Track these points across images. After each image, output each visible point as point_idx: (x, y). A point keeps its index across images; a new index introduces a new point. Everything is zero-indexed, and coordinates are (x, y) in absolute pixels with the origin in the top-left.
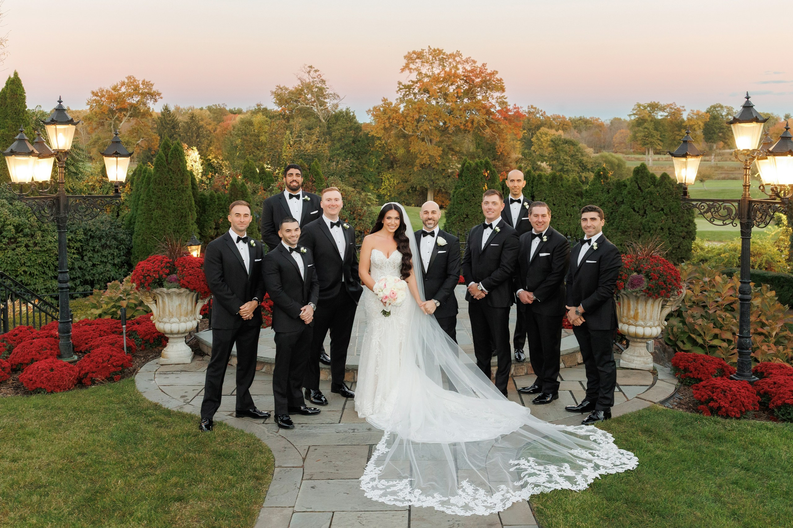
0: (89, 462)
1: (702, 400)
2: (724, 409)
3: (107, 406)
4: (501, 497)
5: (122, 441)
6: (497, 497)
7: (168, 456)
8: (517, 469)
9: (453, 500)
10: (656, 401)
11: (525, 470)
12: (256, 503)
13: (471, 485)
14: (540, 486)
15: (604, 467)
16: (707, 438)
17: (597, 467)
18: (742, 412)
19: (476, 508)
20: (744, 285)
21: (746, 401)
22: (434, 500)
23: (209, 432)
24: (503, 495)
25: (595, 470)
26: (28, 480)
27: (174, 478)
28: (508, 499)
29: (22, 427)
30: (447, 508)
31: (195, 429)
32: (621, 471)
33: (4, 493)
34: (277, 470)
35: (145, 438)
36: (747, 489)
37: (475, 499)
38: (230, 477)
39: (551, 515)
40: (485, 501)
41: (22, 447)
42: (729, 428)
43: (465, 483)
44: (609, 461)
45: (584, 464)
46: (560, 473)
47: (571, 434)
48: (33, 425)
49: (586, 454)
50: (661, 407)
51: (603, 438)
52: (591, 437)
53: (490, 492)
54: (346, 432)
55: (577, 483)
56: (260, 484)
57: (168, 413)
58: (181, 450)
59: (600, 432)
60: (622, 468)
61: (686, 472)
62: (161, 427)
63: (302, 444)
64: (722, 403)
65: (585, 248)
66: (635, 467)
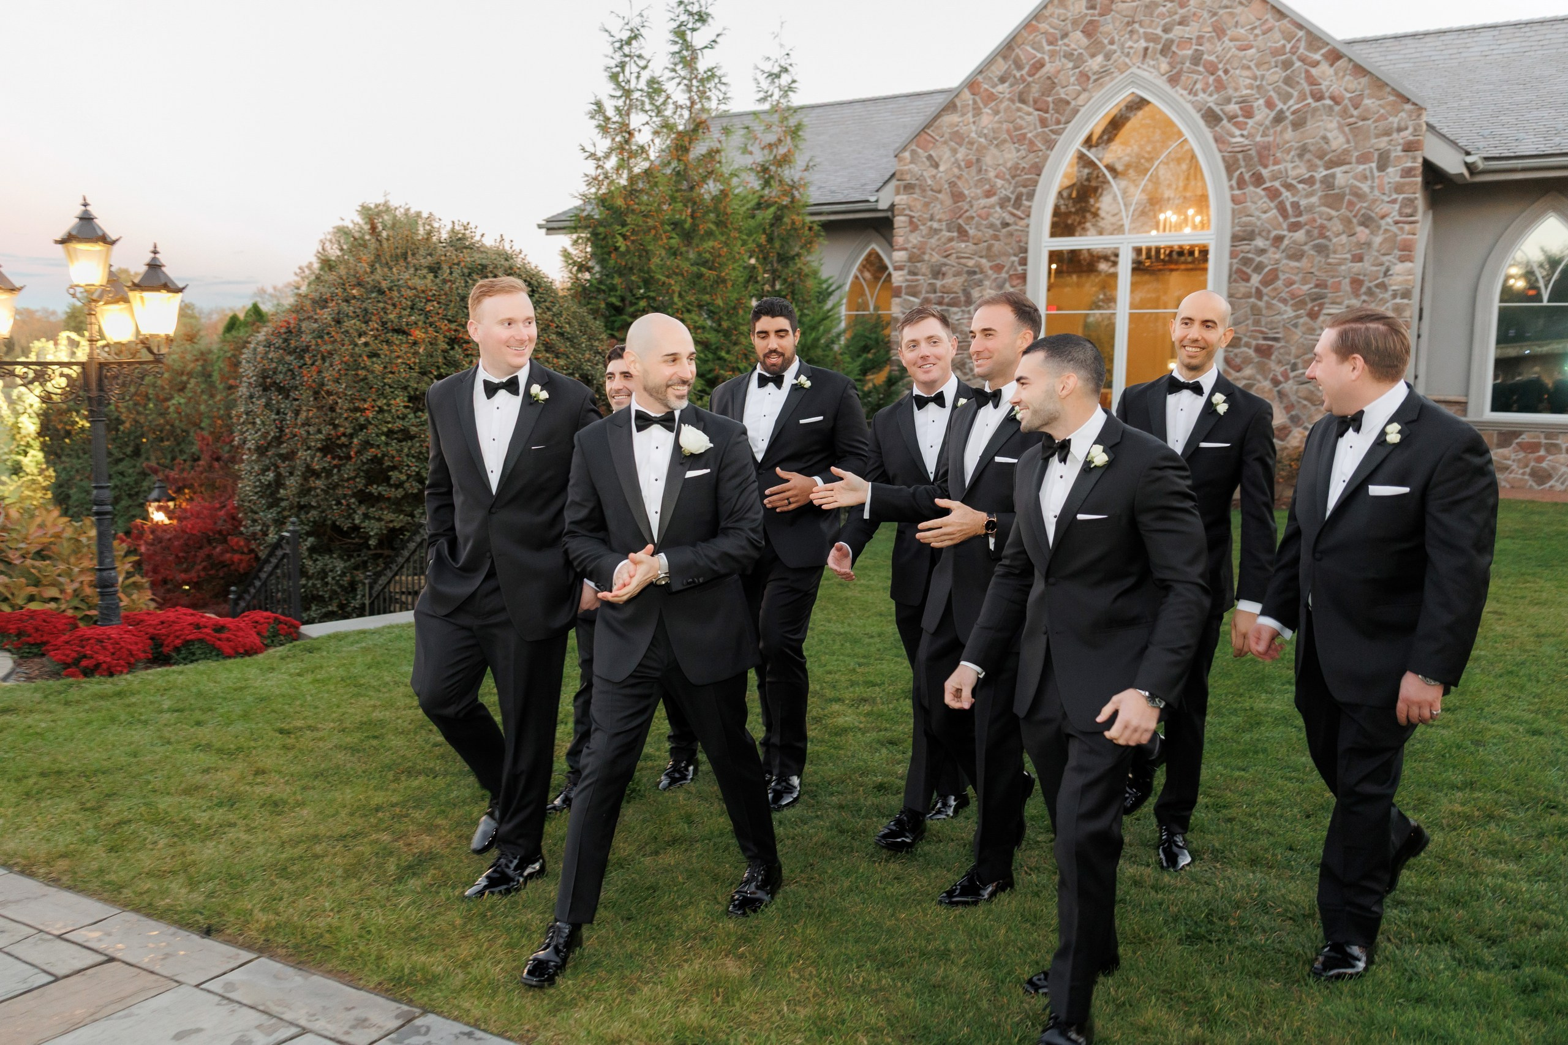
1: (69, 660)
2: (105, 665)
20: (102, 491)
21: (134, 648)
50: (7, 683)
64: (101, 658)
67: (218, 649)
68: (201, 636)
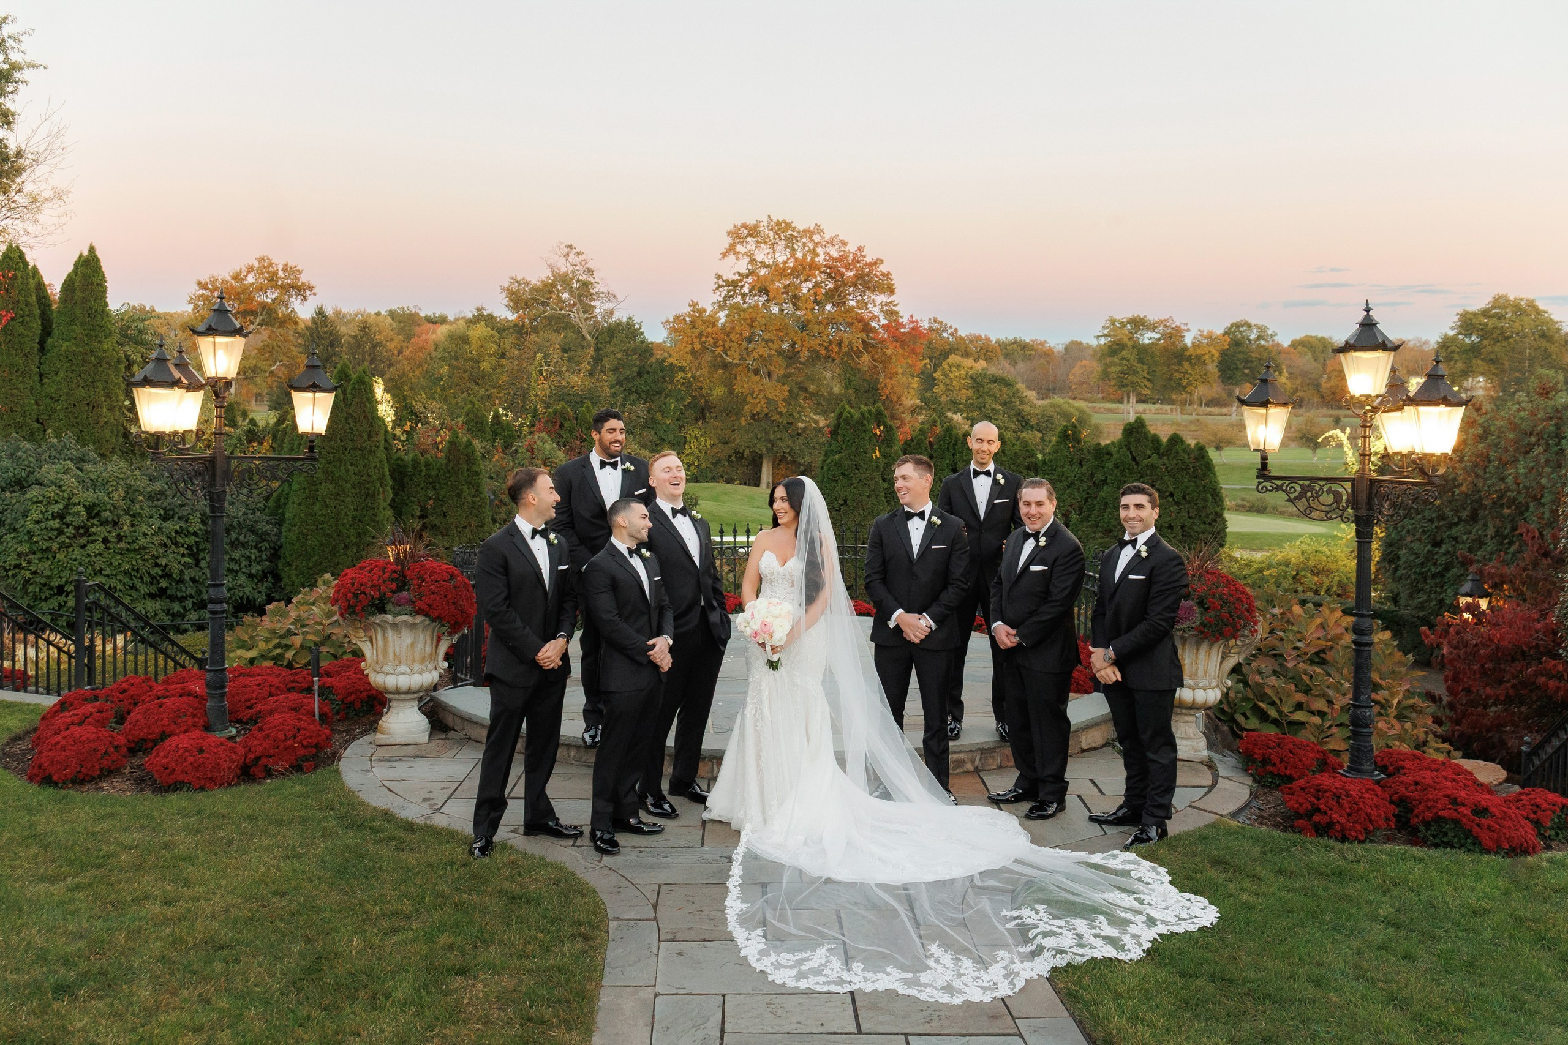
0: (294, 906)
1: (1301, 811)
2: (1338, 827)
3: (303, 814)
4: (1003, 972)
5: (342, 872)
6: (996, 972)
7: (427, 899)
8: (1017, 925)
9: (924, 978)
10: (1223, 813)
11: (1035, 926)
12: (590, 979)
13: (946, 951)
14: (1066, 952)
15: (1163, 922)
16: (1320, 874)
17: (1151, 921)
18: (1368, 832)
19: (966, 989)
20: (1362, 620)
21: (1374, 812)
22: (891, 978)
23: (486, 860)
24: (1005, 968)
25: (1149, 927)
26: (200, 936)
27: (445, 936)
28: (1017, 974)
29: (166, 846)
30: (919, 991)
31: (461, 854)
32: (1193, 928)
33: (164, 957)
34: (613, 924)
35: (380, 869)
36: (1404, 958)
37: (960, 975)
38: (541, 935)
39: (1095, 1000)
40: (978, 978)
41: (175, 881)
42: (1351, 858)
43: (934, 948)
44: (1169, 912)
45: (1129, 916)
46: (1093, 931)
47: (1095, 866)
48: (186, 843)
49: (1128, 901)
50: (1234, 823)
51: (1153, 874)
52: (1133, 874)
53: (983, 964)
54: (715, 861)
55: (1126, 948)
56: (591, 947)
57: (409, 827)
58: (447, 891)
59: (1147, 864)
60: (1193, 923)
61: (1300, 930)
62: (403, 850)
63: (648, 881)
64: (1336, 817)
65: (1127, 554)
66: (1215, 921)
67: (1476, 838)
68: (1455, 815)
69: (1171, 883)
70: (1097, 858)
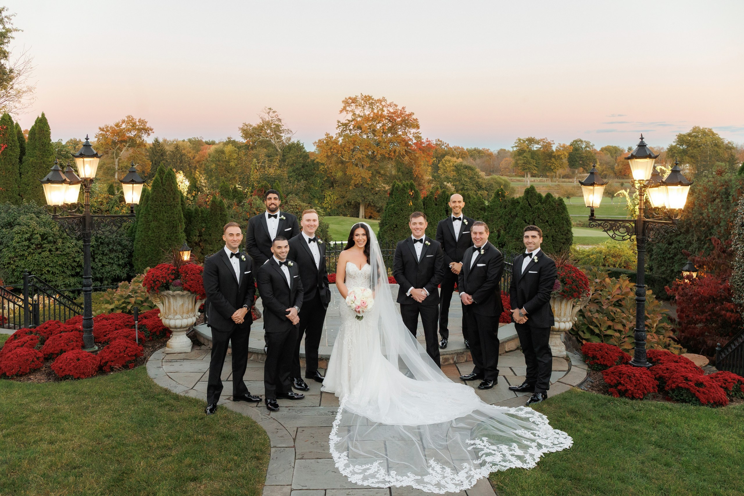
0: (114, 444)
1: (612, 384)
2: (630, 392)
3: (125, 392)
4: (466, 475)
5: (140, 423)
6: (462, 475)
7: (181, 438)
8: (473, 448)
9: (426, 479)
10: (574, 385)
11: (482, 450)
12: (259, 482)
13: (438, 463)
14: (497, 465)
15: (546, 446)
16: (622, 418)
17: (540, 446)
18: (644, 394)
19: (447, 485)
20: (640, 289)
21: (647, 385)
22: (410, 479)
23: (212, 416)
24: (467, 473)
25: (539, 449)
26: (64, 462)
27: (188, 459)
28: (473, 477)
29: (56, 411)
30: (424, 487)
31: (200, 412)
32: (560, 449)
33: (44, 474)
34: (273, 450)
35: (160, 422)
36: (665, 465)
37: (444, 477)
38: (236, 458)
39: (512, 492)
40: (453, 479)
41: (57, 430)
42: (637, 408)
43: (432, 462)
44: (548, 440)
45: (528, 443)
46: (511, 452)
48: (65, 409)
49: (528, 435)
50: (579, 390)
51: (540, 419)
52: (530, 419)
53: (456, 470)
54: (326, 414)
55: (527, 462)
56: (261, 464)
57: (177, 398)
58: (191, 432)
59: (537, 413)
60: (560, 447)
61: (613, 450)
62: (172, 411)
63: (291, 425)
64: (629, 387)
65: (527, 261)
66: (571, 445)
67: (697, 397)
68: (687, 386)
69: (549, 424)
70: (512, 411)
